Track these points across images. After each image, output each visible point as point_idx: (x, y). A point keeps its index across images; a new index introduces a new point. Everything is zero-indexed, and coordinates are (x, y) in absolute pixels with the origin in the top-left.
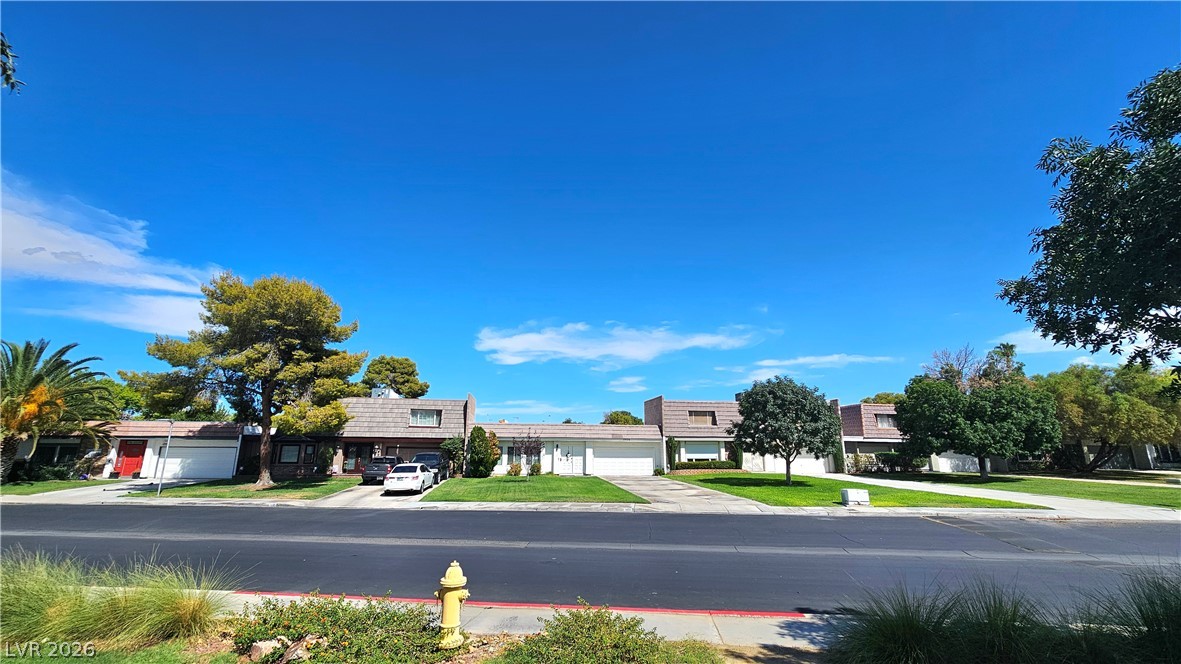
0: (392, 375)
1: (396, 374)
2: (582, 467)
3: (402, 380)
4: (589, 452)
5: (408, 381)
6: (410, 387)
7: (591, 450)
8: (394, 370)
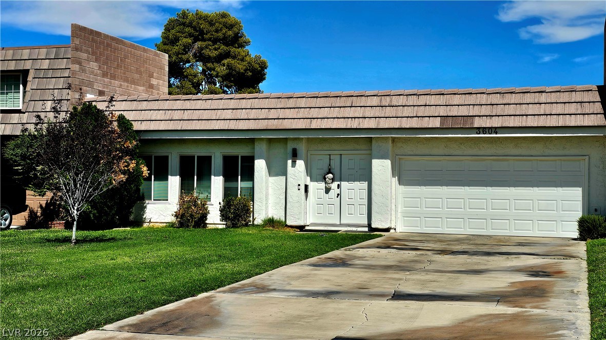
0: (198, 44)
1: (204, 44)
2: (365, 210)
3: (214, 54)
4: (381, 168)
5: (227, 55)
6: (229, 67)
7: (387, 163)
8: (199, 35)
